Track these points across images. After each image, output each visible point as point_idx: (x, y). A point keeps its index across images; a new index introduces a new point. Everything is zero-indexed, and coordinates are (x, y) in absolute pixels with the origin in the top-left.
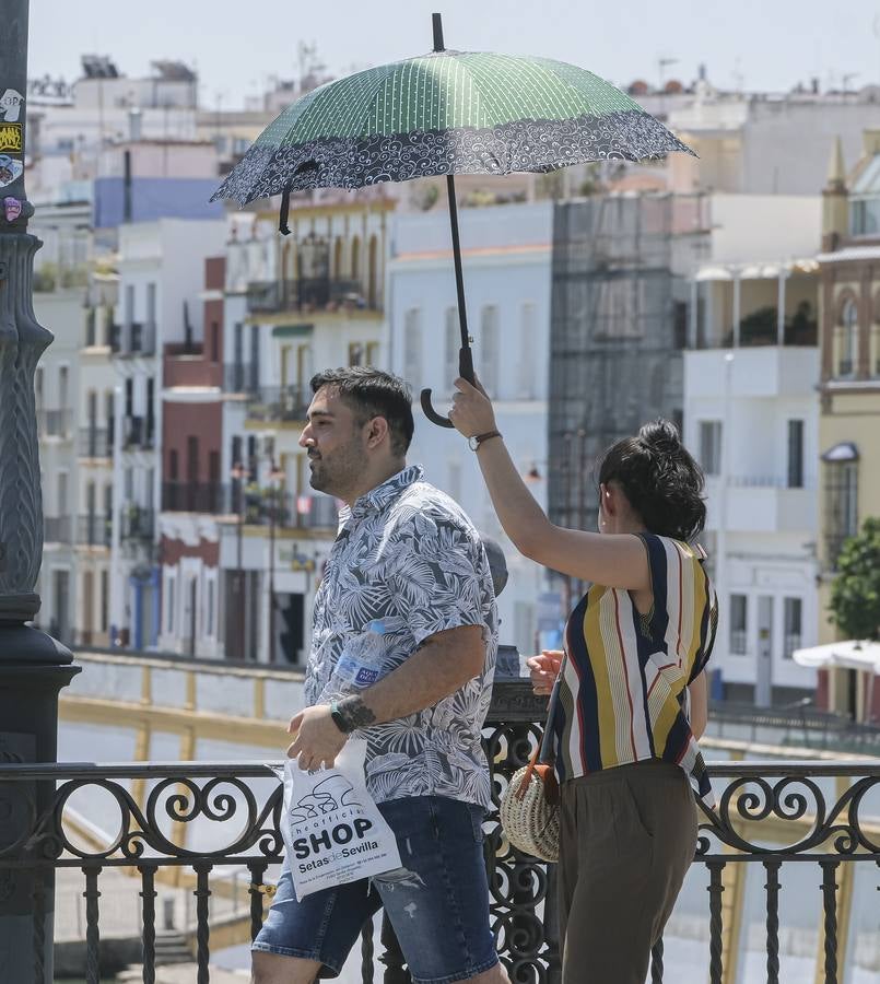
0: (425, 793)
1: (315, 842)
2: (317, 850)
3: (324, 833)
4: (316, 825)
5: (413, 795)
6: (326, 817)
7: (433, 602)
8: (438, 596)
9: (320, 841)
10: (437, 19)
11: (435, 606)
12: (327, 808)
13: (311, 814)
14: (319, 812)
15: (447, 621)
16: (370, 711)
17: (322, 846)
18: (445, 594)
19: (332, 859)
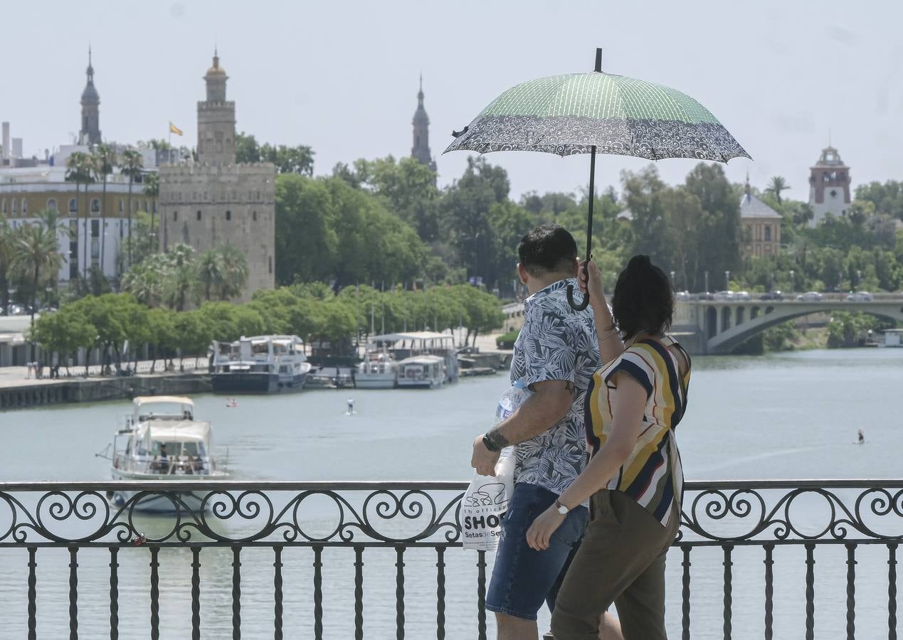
0: (533, 483)
1: (476, 522)
2: (476, 527)
3: (482, 518)
4: (478, 512)
5: (528, 482)
6: (485, 507)
7: (533, 365)
8: (536, 361)
9: (479, 522)
10: (599, 52)
11: (534, 367)
12: (485, 502)
13: (475, 504)
14: (481, 503)
15: (538, 377)
16: (503, 436)
17: (479, 525)
18: (541, 360)
19: (484, 535)
